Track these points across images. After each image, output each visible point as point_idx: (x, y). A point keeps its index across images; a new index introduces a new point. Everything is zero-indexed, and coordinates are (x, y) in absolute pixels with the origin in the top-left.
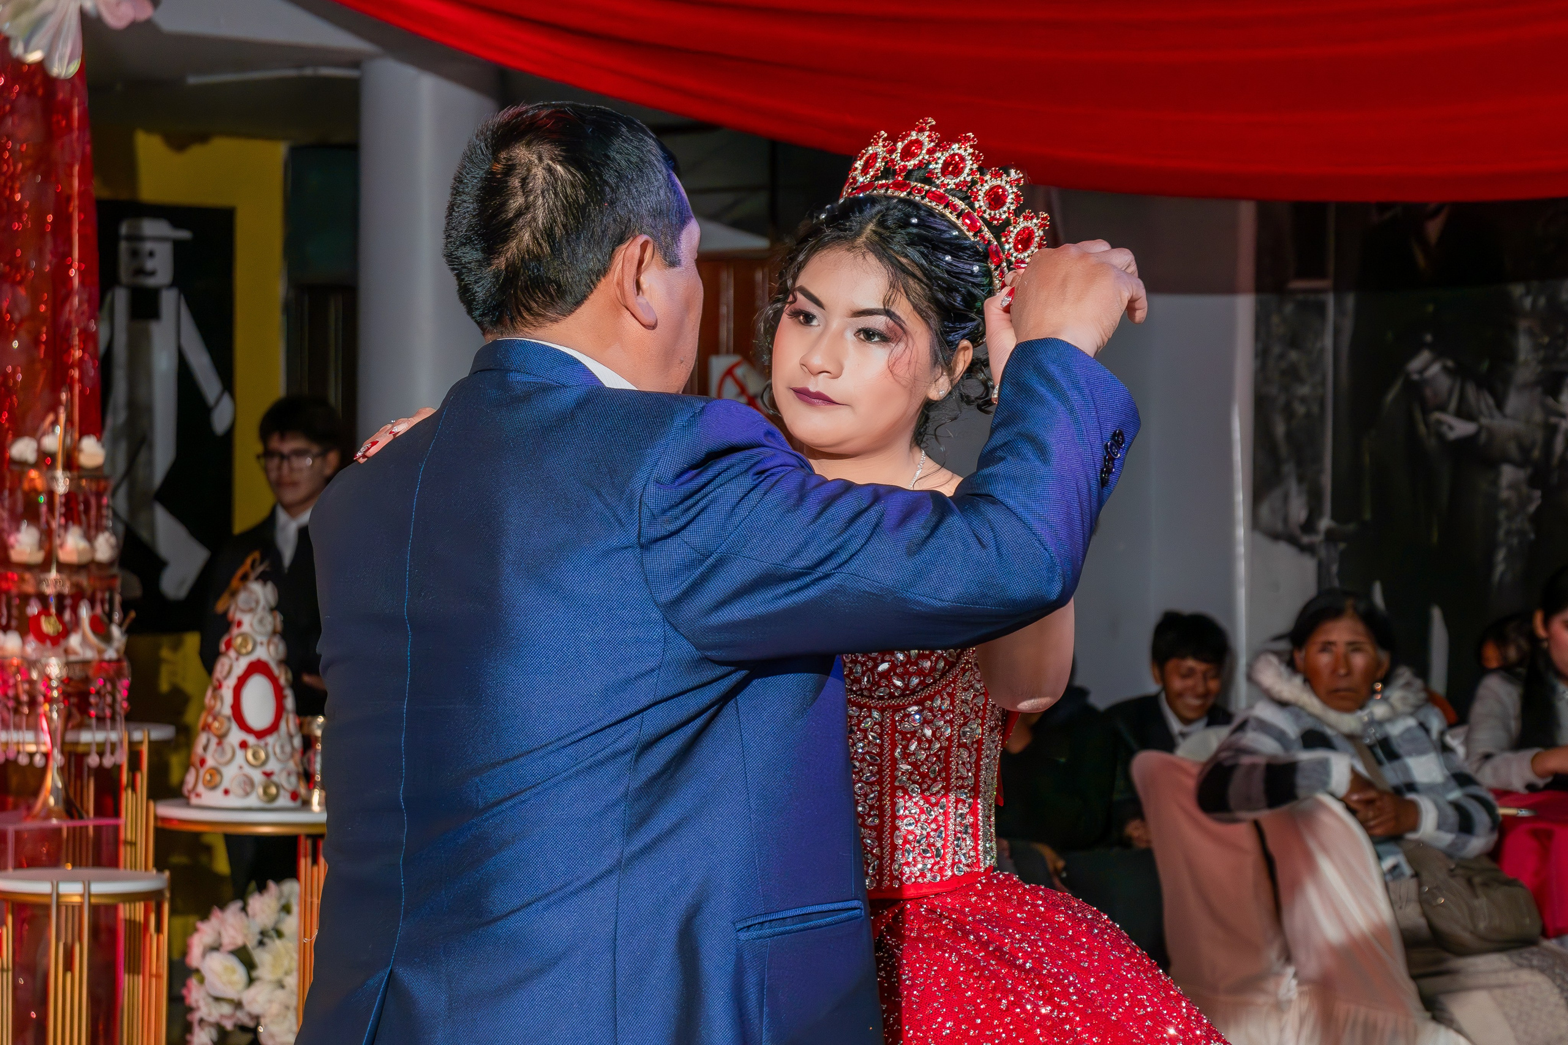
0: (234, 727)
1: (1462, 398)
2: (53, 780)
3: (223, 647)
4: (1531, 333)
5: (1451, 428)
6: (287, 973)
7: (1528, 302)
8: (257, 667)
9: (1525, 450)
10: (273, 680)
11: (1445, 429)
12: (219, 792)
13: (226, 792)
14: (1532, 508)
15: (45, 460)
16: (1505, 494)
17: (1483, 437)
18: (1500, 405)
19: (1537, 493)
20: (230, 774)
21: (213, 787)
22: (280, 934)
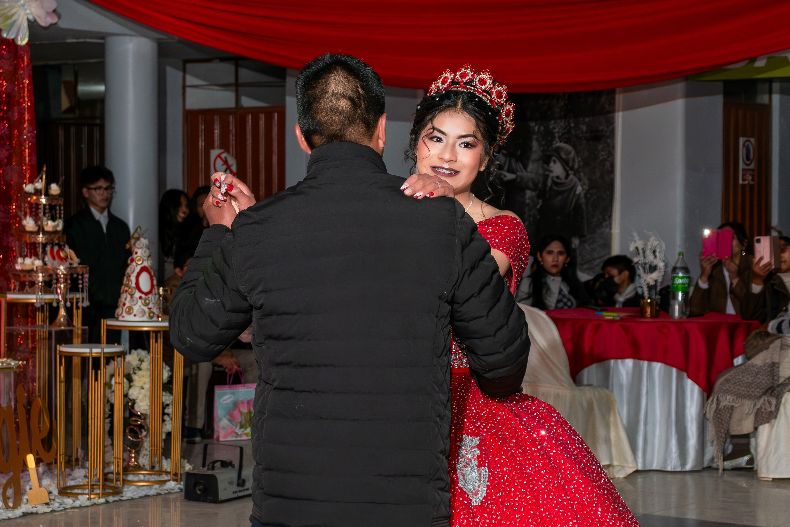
0: (137, 291)
1: (510, 164)
2: (62, 312)
3: (129, 262)
4: (537, 140)
5: (505, 176)
6: (145, 383)
7: (536, 129)
8: (144, 269)
9: (535, 185)
10: (149, 273)
11: (502, 176)
12: (132, 315)
13: (135, 315)
14: (538, 207)
15: (38, 192)
16: (527, 201)
17: (518, 180)
18: (525, 167)
19: (540, 201)
20: (136, 308)
21: (129, 313)
22: (140, 369)
